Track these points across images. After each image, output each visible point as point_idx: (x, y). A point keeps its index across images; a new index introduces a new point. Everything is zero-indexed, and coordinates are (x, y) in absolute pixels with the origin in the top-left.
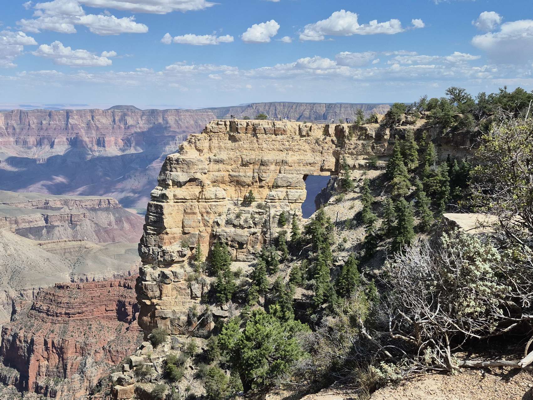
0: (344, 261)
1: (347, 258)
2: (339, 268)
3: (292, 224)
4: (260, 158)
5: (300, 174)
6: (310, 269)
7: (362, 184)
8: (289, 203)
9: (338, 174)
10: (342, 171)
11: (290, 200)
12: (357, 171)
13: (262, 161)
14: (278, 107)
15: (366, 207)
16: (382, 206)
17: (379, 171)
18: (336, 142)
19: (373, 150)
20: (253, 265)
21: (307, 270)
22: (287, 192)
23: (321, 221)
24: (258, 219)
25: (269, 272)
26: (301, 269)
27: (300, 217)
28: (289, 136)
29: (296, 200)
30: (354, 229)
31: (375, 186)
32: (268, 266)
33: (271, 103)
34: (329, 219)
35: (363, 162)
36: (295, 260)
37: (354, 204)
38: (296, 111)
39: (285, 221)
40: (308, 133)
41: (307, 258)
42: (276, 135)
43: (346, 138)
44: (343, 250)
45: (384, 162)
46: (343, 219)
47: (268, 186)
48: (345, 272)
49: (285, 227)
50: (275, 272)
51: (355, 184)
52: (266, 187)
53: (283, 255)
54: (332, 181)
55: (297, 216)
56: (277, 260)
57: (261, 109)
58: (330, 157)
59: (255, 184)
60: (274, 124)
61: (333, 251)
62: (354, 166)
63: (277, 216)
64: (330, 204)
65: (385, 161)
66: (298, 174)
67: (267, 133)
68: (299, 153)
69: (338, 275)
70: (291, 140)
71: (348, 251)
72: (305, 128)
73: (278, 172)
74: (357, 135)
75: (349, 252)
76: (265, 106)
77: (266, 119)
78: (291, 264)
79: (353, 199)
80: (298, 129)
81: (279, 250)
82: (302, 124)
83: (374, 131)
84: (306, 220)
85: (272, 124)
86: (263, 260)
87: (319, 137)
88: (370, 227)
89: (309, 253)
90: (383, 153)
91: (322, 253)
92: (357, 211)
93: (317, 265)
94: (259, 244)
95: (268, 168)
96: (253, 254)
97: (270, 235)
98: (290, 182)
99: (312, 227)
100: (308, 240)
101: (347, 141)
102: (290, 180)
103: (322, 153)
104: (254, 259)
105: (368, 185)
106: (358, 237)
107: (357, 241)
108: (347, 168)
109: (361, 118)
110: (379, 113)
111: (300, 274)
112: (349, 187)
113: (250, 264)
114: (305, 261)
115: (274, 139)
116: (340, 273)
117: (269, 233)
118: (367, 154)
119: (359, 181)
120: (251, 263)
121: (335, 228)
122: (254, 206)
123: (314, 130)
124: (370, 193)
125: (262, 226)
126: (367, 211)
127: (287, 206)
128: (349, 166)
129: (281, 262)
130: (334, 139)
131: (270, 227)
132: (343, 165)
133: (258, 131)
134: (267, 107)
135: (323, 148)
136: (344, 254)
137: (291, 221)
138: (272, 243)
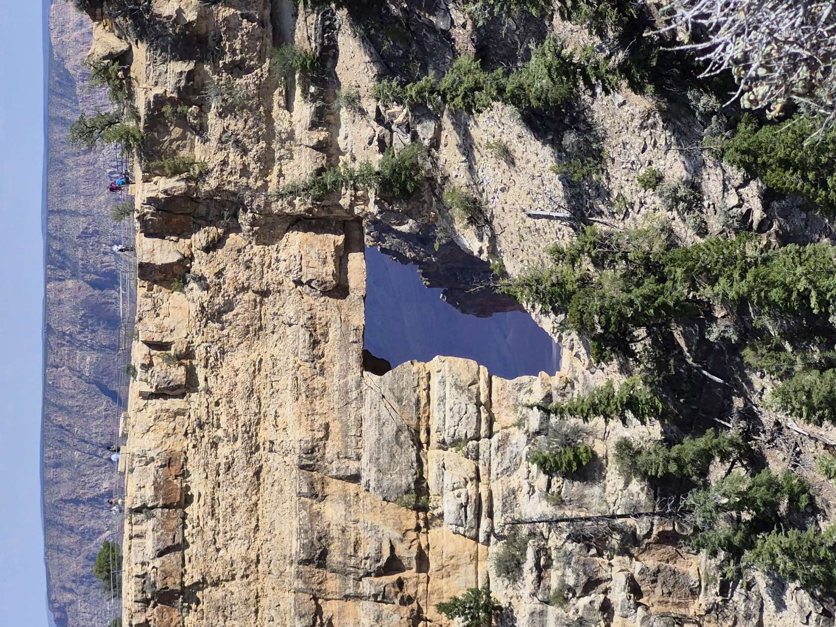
0: (745, 183)
1: (731, 170)
2: (775, 204)
3: (586, 419)
4: (292, 570)
5: (359, 386)
6: (784, 335)
7: (400, 113)
8: (490, 436)
9: (359, 220)
10: (345, 202)
11: (478, 429)
12: (342, 132)
13: (307, 562)
14: (63, 491)
15: (501, 90)
16: (494, 22)
17: (340, 39)
18: (214, 231)
19: (250, 70)
20: (778, 589)
21: (788, 347)
22: (443, 445)
23: (569, 287)
24: (569, 572)
25: (805, 515)
26: (788, 374)
27: (555, 381)
28: (189, 442)
29: (478, 404)
30: (598, 140)
31: (405, 56)
32: (779, 519)
33: (48, 523)
34: (558, 253)
35: (303, 111)
36: (747, 401)
37: (489, 146)
38: (80, 412)
39: (575, 449)
40: (179, 357)
41: (735, 349)
42: (188, 500)
43: (197, 189)
44: (695, 187)
45: (301, 18)
46: (559, 191)
47: (418, 529)
48: (791, 180)
49: (599, 449)
50: (804, 491)
51: (400, 141)
52: (423, 538)
53: (724, 456)
54: (390, 242)
55: (549, 397)
56: (749, 481)
57: (75, 566)
58: (282, 255)
59: (409, 591)
60: (138, 511)
61: (702, 230)
62: (320, 147)
63: (554, 488)
64: (493, 251)
65: (296, 15)
66: (361, 397)
67: (179, 540)
68: (265, 393)
69: (808, 206)
70: (209, 434)
71: (697, 167)
72: (157, 368)
73: (352, 487)
74: (183, 137)
75: (704, 164)
76: (59, 550)
77: (119, 547)
78: (767, 419)
79: (467, 148)
80: (159, 403)
81: (704, 472)
82: (137, 387)
83: (163, 68)
84: (566, 355)
85: (140, 517)
86: (751, 546)
87: (194, 308)
88: (590, 71)
89: (712, 338)
90: (262, 24)
91: (713, 281)
92: (519, 128)
93: (765, 302)
94: (680, 566)
95: (335, 532)
96: (724, 589)
97: (637, 516)
98: (399, 430)
99: (600, 330)
100: (655, 342)
101: (212, 183)
102: (390, 430)
103: (265, 294)
104: (749, 587)
105: (402, 85)
106: (637, 122)
107: (654, 126)
108: (328, 178)
109: (110, 124)
110: (89, 43)
111: (812, 376)
112: (416, 167)
113: (770, 605)
114: (748, 354)
115: (208, 509)
116: (800, 200)
117: (631, 521)
118: (264, 91)
119: (388, 126)
120: (767, 598)
121: (598, 227)
122: (510, 592)
123: (161, 329)
124: (441, 74)
125: (600, 554)
126: (521, 87)
127: (504, 442)
128: (320, 171)
129: (756, 463)
130: (200, 238)
131: (603, 517)
132: (316, 199)
133: (173, 584)
134: (66, 541)
135: (245, 289)
136: (712, 184)
137: (572, 421)
138: (676, 504)
